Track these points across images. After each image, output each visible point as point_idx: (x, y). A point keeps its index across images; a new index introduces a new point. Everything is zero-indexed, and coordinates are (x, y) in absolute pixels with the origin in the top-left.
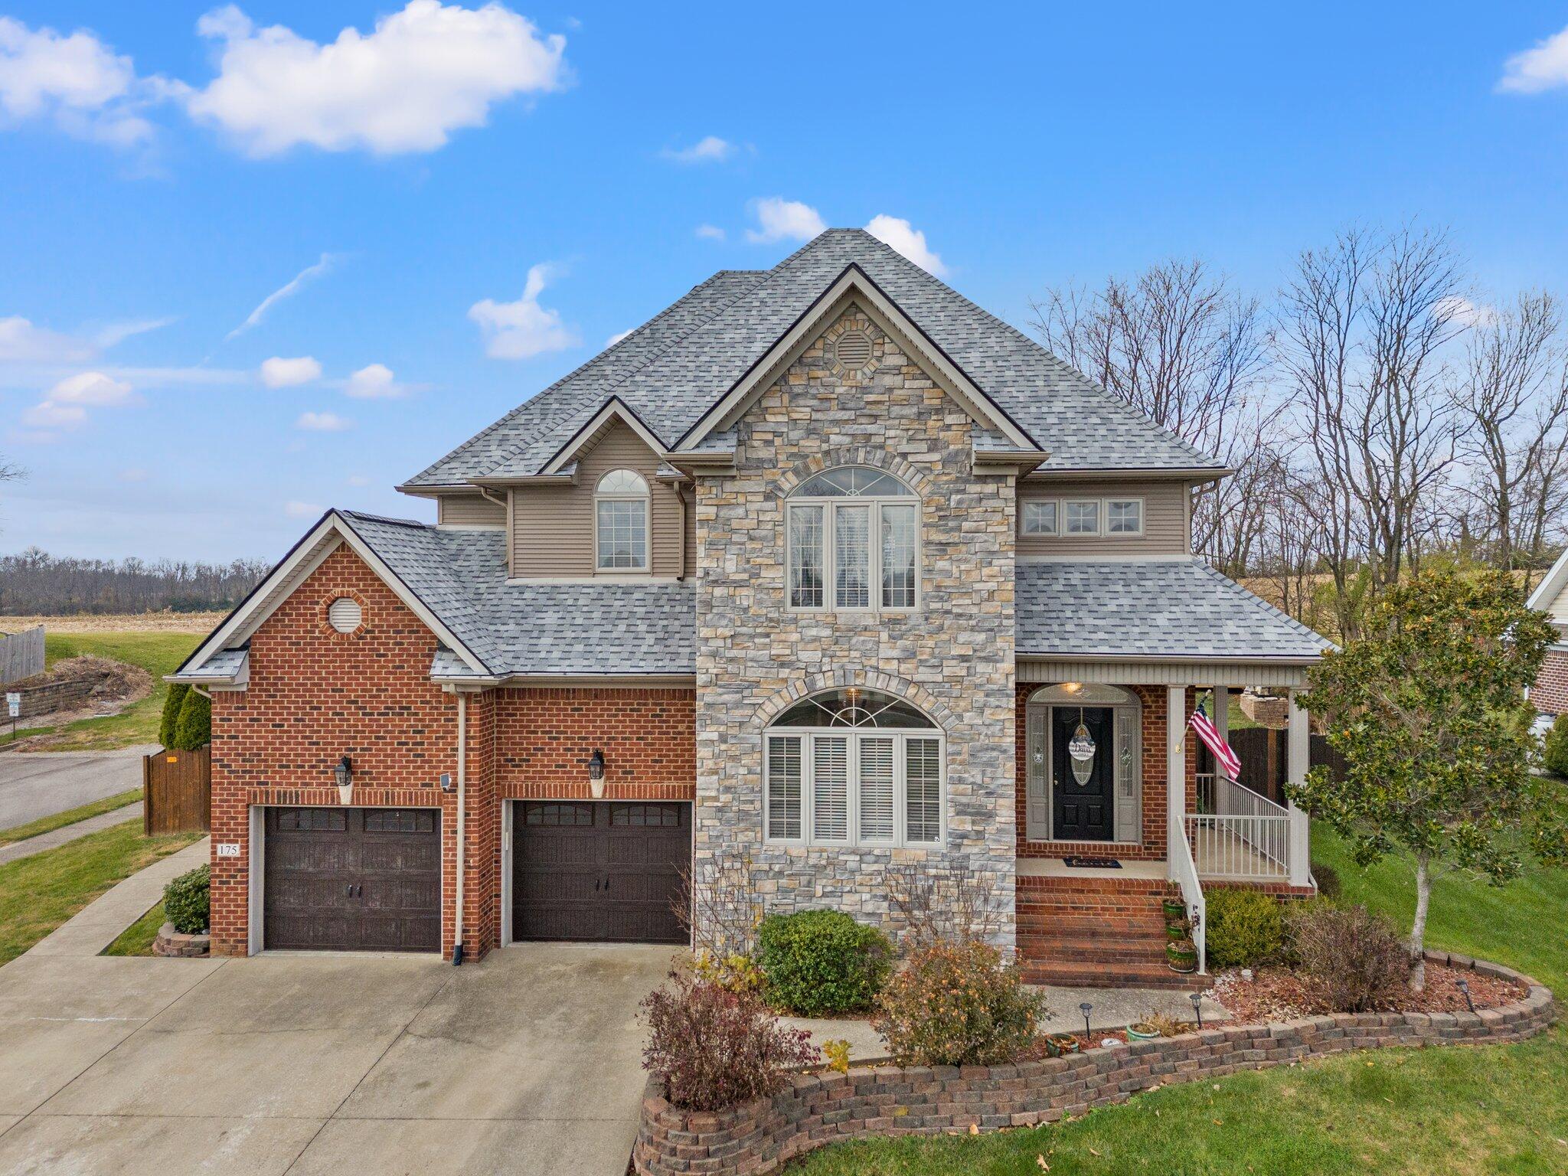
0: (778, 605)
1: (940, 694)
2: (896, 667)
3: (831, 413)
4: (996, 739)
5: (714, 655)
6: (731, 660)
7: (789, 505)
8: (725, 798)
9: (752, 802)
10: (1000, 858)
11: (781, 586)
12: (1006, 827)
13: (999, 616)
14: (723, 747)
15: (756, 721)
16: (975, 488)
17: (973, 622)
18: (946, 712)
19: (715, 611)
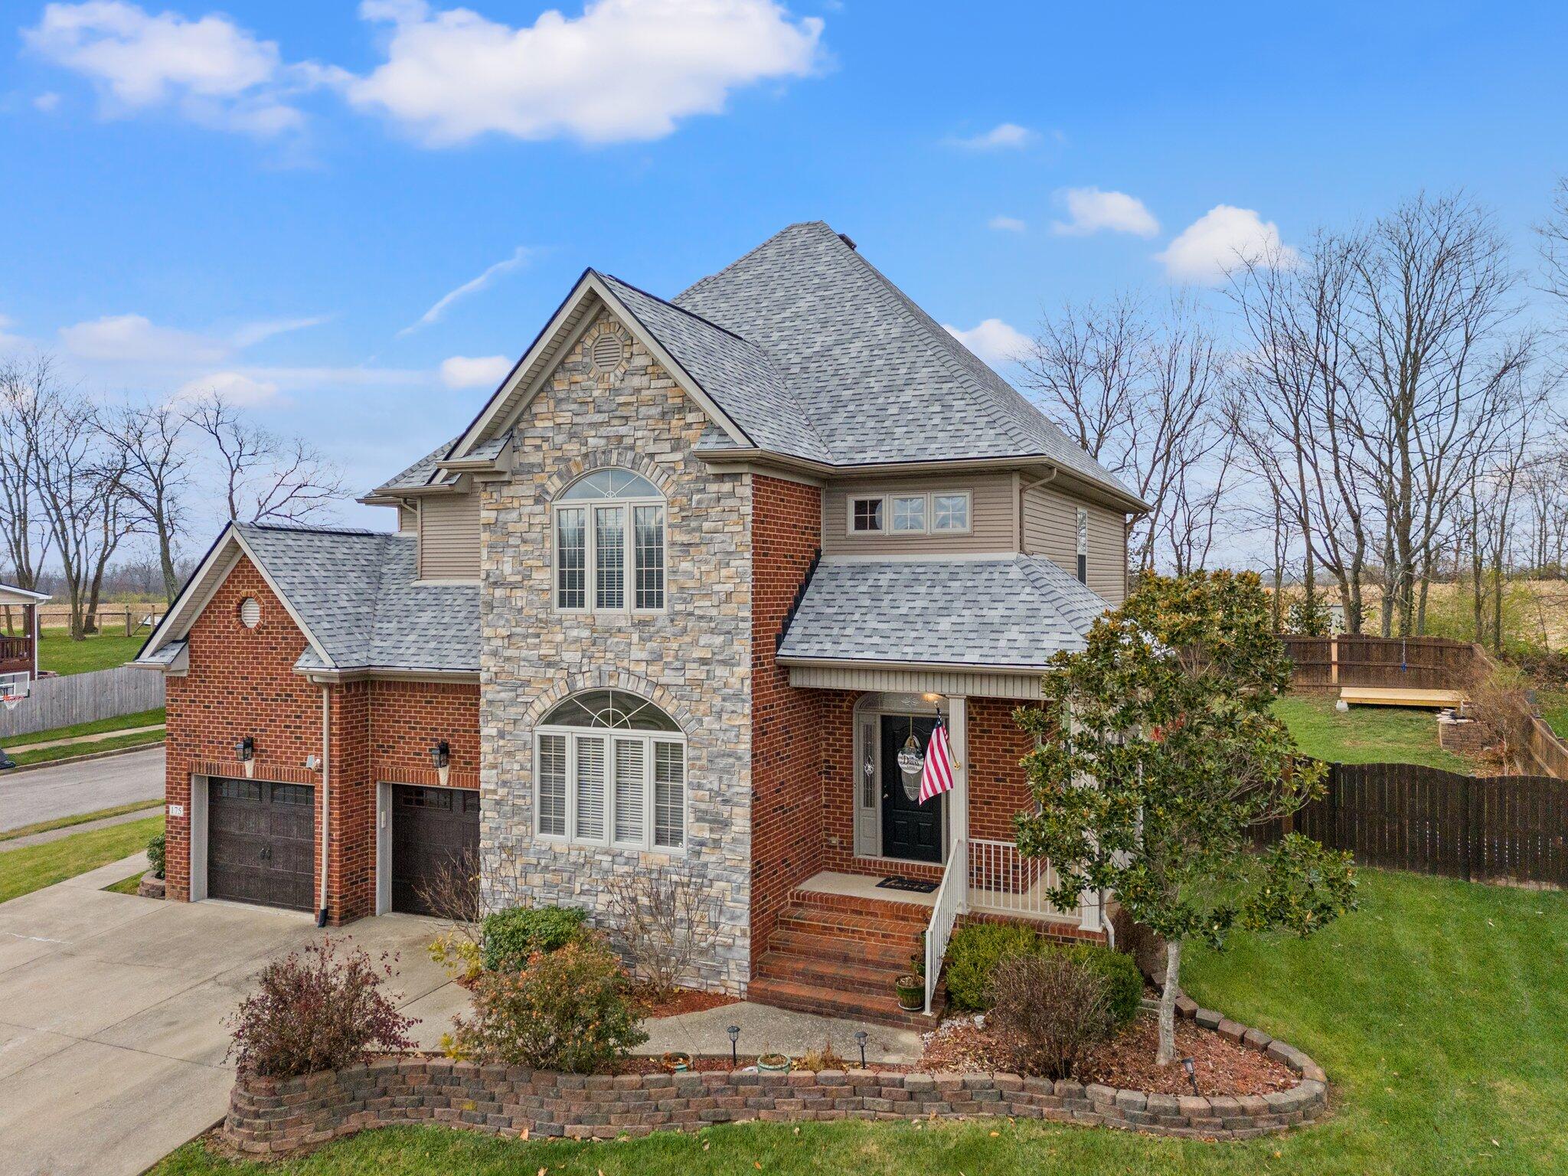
0: (546, 606)
1: (682, 697)
2: (644, 669)
3: (588, 416)
4: (732, 745)
5: (494, 654)
6: (508, 659)
7: (556, 507)
8: (502, 791)
9: (524, 797)
10: (735, 869)
11: (547, 587)
12: (741, 837)
13: (736, 618)
14: (501, 743)
15: (527, 718)
16: (713, 487)
17: (713, 625)
18: (688, 715)
19: (495, 611)
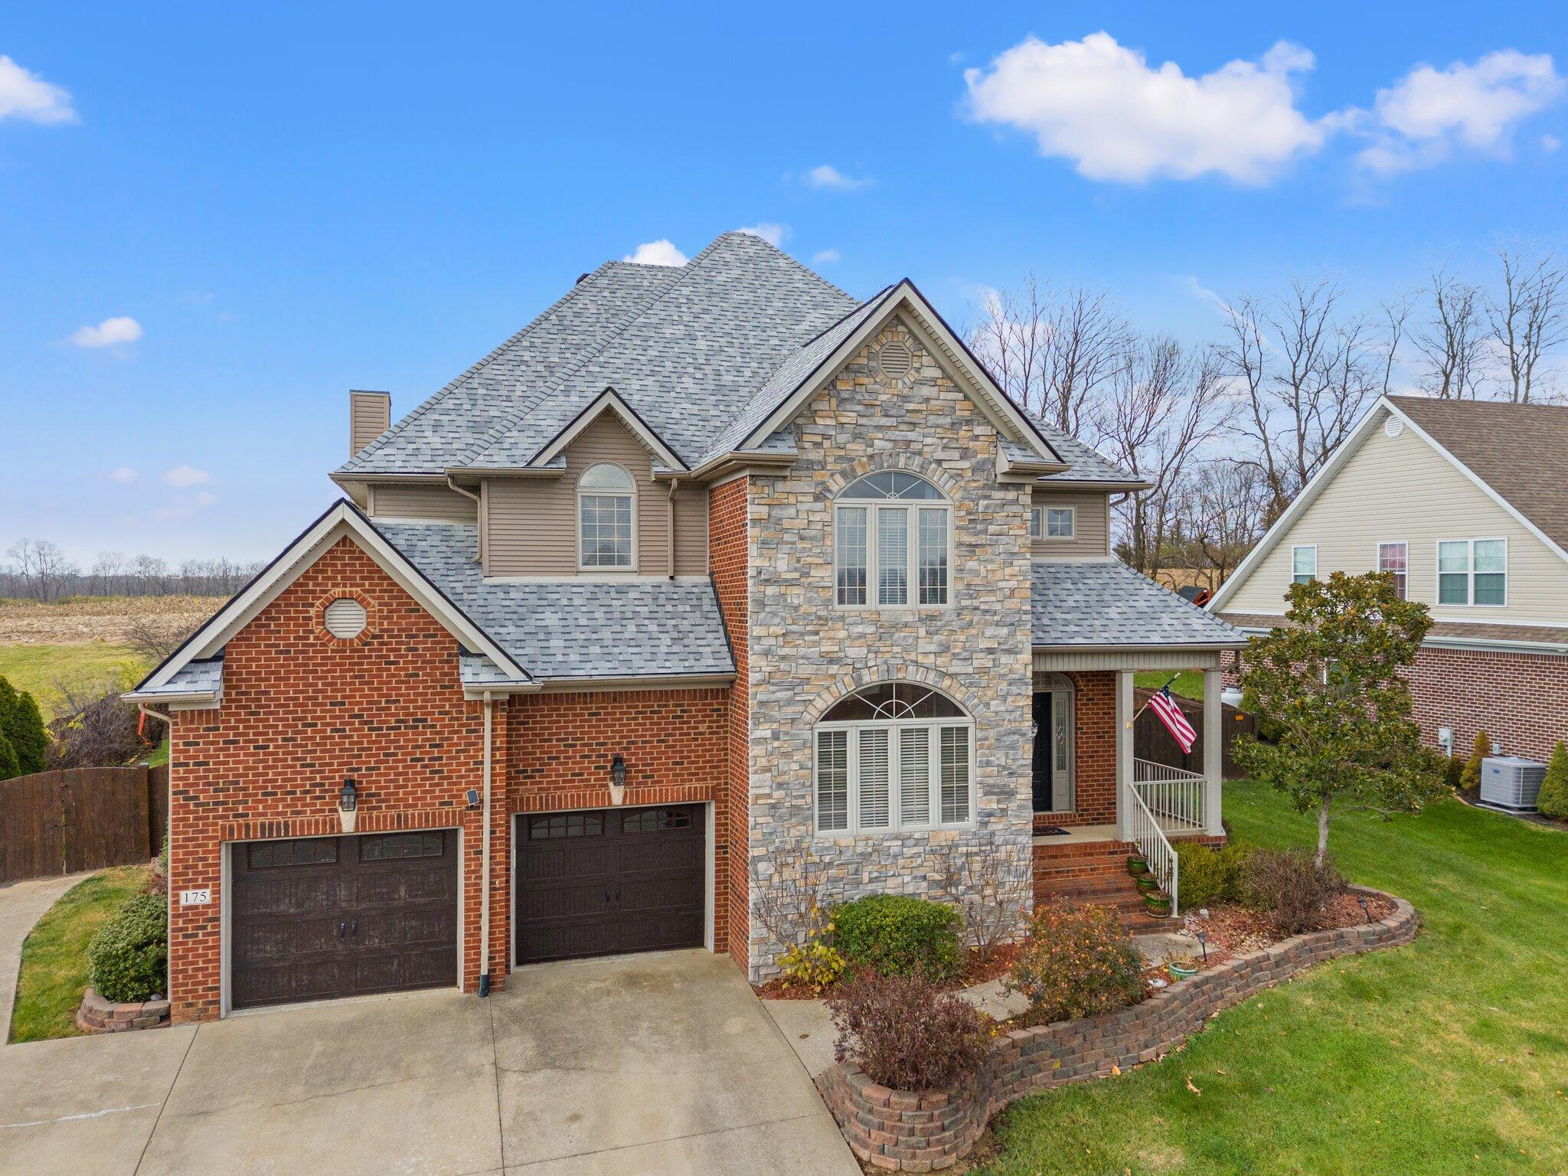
0: (827, 603)
1: (971, 685)
2: (933, 661)
3: (876, 419)
4: (1017, 724)
5: (766, 653)
6: (783, 658)
7: (836, 506)
8: (778, 794)
9: (803, 797)
10: (1019, 832)
11: (830, 584)
12: (1025, 803)
13: (1019, 611)
14: (776, 744)
15: (807, 717)
16: (998, 495)
17: (996, 618)
18: (976, 701)
19: (767, 609)
